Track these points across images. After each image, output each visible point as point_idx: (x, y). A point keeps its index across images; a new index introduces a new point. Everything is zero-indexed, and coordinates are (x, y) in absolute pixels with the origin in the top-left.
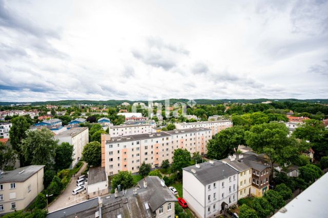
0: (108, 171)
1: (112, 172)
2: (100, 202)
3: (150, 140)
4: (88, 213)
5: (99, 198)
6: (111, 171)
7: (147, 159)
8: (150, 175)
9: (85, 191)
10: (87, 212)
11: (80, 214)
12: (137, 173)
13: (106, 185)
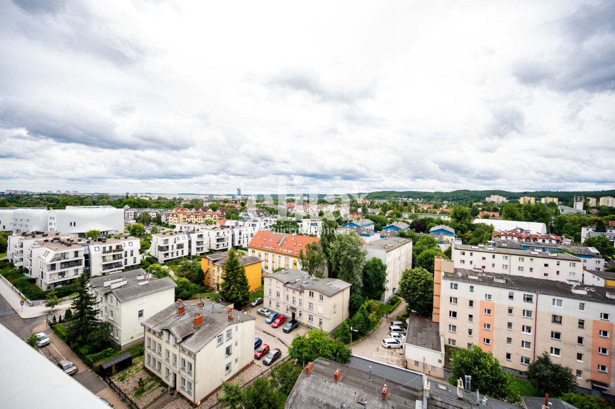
0: (445, 335)
1: (454, 341)
2: (427, 386)
3: (577, 303)
4: (403, 392)
5: (425, 378)
6: (453, 337)
7: (557, 351)
8: (569, 402)
9: (401, 351)
10: (403, 389)
11: (391, 385)
12: (521, 373)
13: (440, 361)
